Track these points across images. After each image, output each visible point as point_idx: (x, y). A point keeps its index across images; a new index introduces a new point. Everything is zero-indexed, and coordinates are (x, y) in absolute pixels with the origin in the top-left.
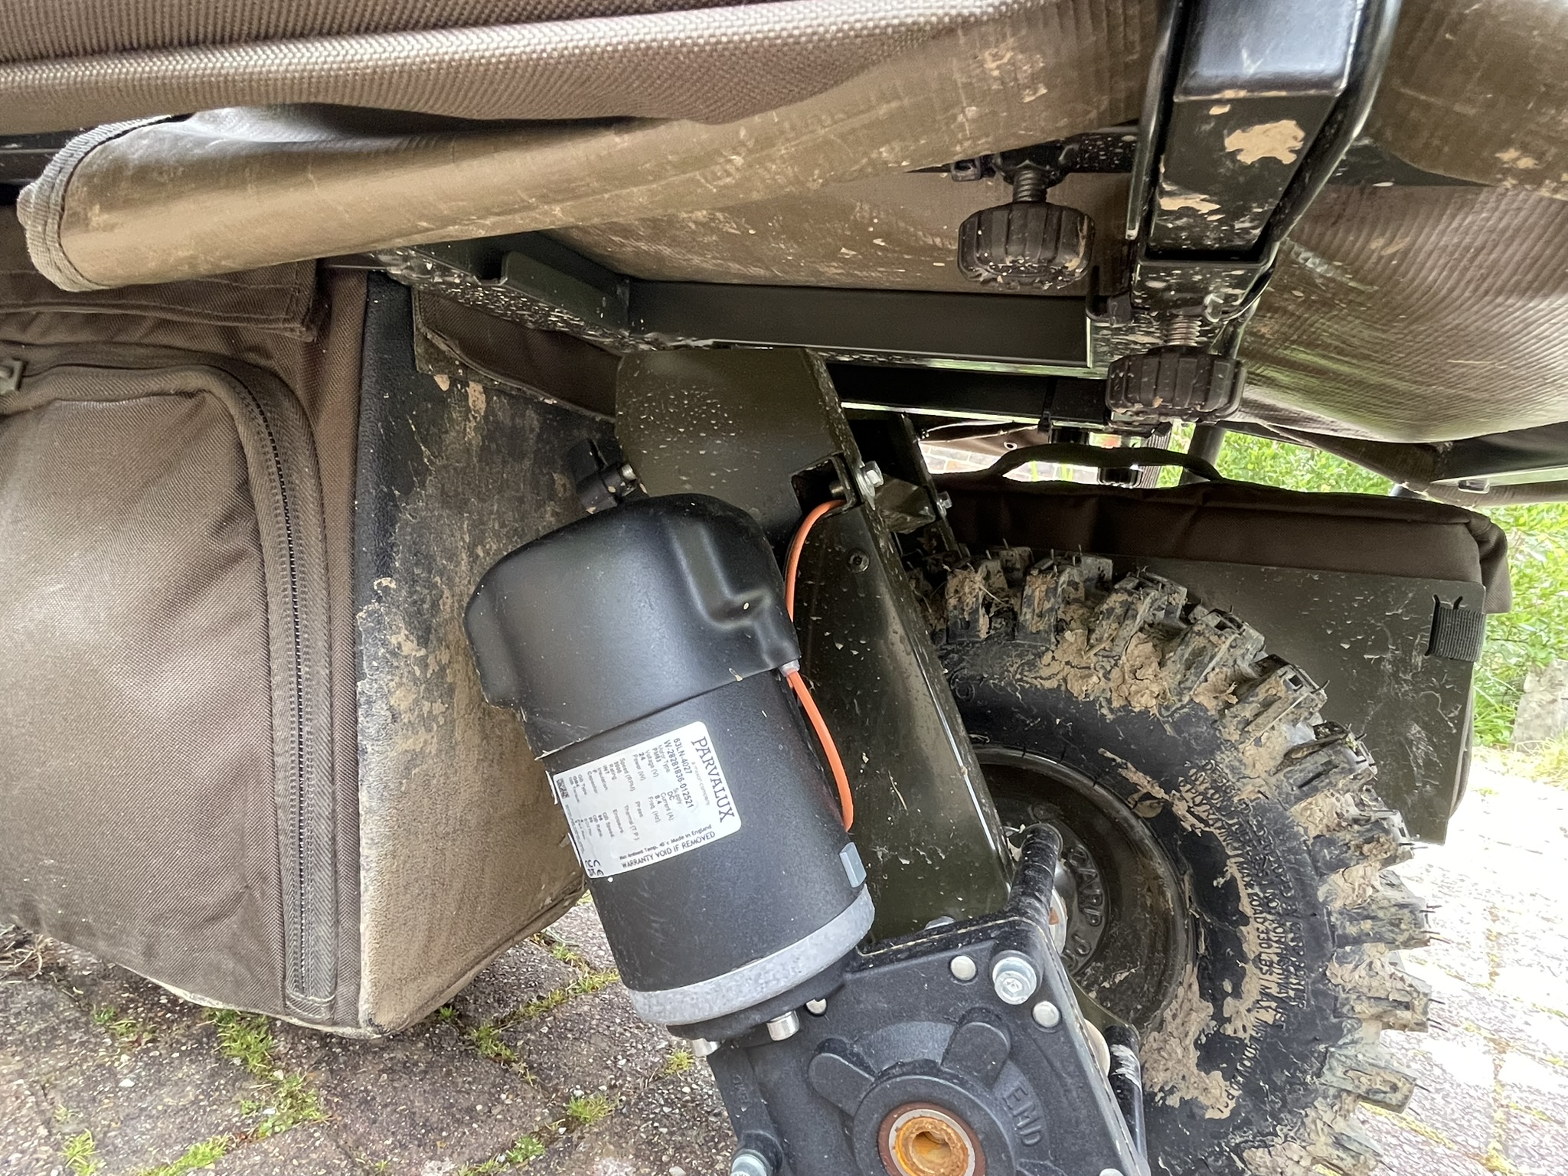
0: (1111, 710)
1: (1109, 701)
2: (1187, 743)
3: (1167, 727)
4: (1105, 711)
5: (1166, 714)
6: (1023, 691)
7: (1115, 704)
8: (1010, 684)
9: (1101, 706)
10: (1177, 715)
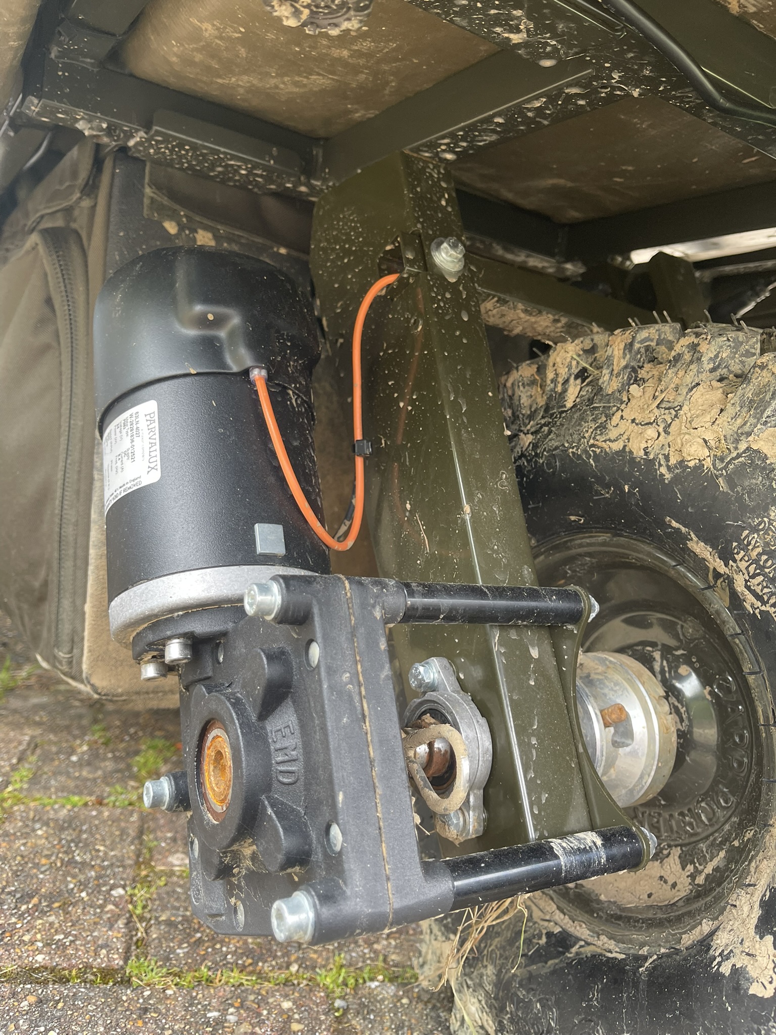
0: (669, 468)
1: (667, 458)
2: (739, 499)
3: (721, 481)
4: (663, 470)
5: (720, 465)
6: (596, 457)
7: (673, 461)
8: (585, 451)
9: (660, 465)
10: (731, 467)
